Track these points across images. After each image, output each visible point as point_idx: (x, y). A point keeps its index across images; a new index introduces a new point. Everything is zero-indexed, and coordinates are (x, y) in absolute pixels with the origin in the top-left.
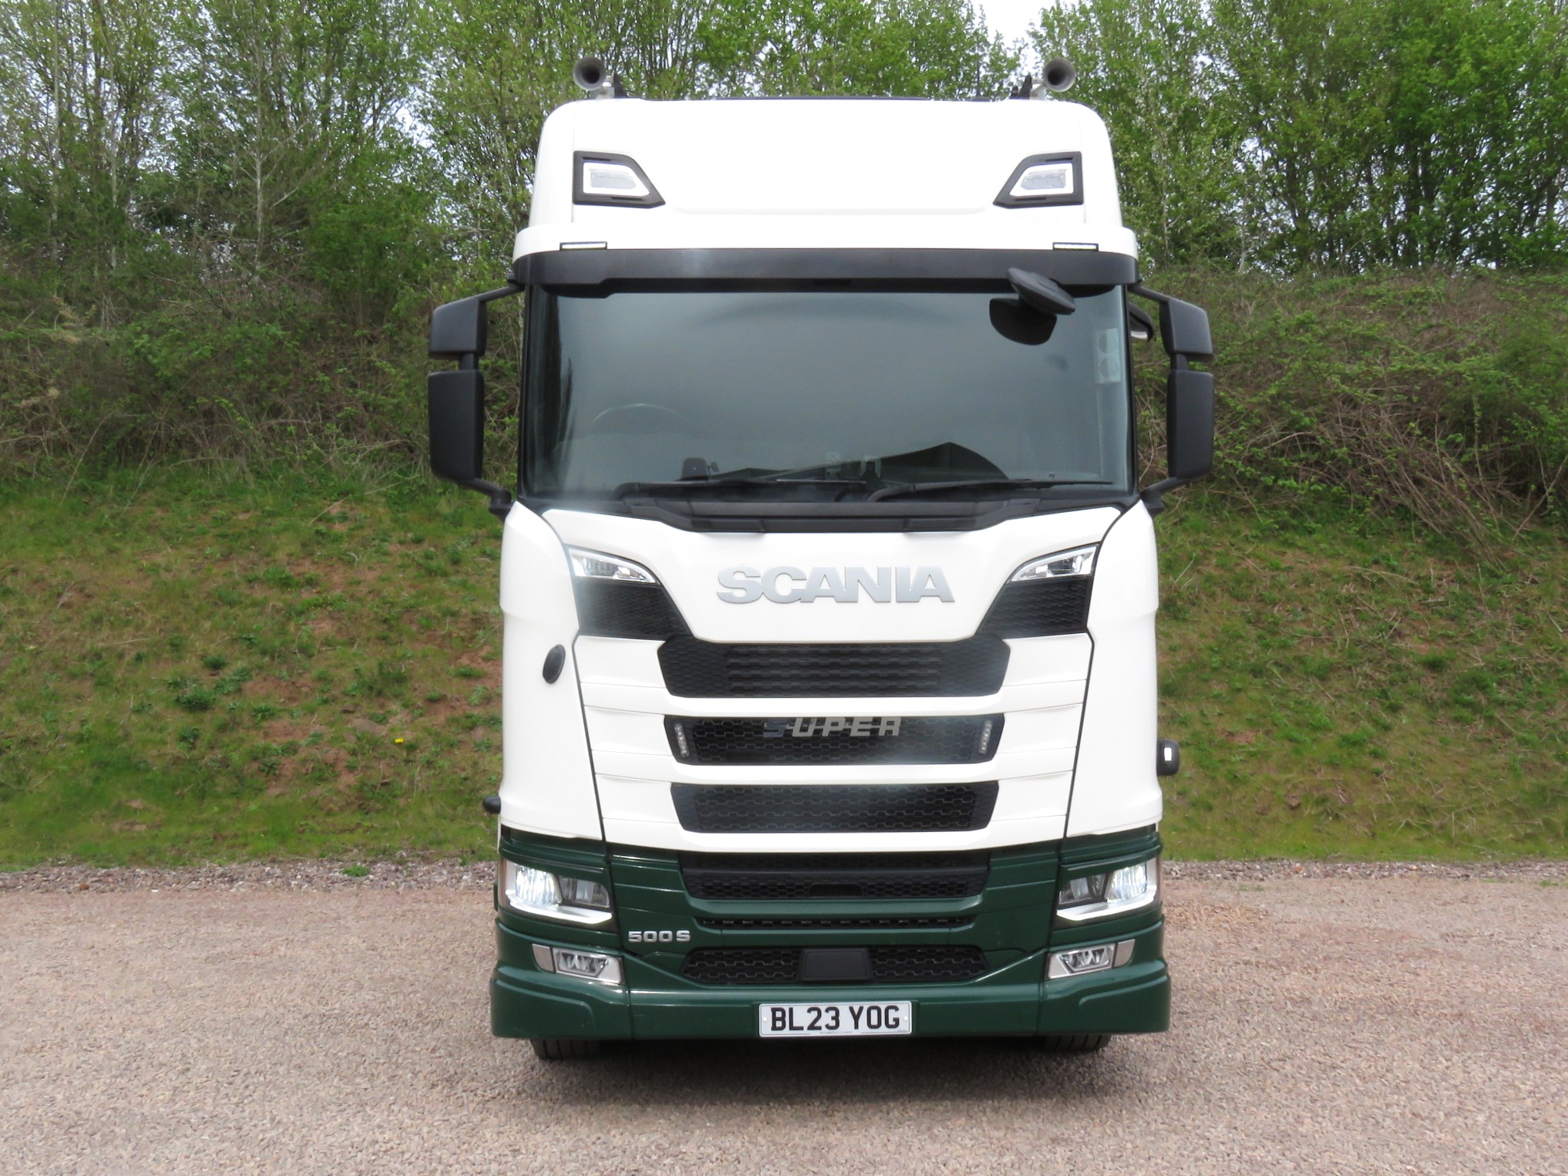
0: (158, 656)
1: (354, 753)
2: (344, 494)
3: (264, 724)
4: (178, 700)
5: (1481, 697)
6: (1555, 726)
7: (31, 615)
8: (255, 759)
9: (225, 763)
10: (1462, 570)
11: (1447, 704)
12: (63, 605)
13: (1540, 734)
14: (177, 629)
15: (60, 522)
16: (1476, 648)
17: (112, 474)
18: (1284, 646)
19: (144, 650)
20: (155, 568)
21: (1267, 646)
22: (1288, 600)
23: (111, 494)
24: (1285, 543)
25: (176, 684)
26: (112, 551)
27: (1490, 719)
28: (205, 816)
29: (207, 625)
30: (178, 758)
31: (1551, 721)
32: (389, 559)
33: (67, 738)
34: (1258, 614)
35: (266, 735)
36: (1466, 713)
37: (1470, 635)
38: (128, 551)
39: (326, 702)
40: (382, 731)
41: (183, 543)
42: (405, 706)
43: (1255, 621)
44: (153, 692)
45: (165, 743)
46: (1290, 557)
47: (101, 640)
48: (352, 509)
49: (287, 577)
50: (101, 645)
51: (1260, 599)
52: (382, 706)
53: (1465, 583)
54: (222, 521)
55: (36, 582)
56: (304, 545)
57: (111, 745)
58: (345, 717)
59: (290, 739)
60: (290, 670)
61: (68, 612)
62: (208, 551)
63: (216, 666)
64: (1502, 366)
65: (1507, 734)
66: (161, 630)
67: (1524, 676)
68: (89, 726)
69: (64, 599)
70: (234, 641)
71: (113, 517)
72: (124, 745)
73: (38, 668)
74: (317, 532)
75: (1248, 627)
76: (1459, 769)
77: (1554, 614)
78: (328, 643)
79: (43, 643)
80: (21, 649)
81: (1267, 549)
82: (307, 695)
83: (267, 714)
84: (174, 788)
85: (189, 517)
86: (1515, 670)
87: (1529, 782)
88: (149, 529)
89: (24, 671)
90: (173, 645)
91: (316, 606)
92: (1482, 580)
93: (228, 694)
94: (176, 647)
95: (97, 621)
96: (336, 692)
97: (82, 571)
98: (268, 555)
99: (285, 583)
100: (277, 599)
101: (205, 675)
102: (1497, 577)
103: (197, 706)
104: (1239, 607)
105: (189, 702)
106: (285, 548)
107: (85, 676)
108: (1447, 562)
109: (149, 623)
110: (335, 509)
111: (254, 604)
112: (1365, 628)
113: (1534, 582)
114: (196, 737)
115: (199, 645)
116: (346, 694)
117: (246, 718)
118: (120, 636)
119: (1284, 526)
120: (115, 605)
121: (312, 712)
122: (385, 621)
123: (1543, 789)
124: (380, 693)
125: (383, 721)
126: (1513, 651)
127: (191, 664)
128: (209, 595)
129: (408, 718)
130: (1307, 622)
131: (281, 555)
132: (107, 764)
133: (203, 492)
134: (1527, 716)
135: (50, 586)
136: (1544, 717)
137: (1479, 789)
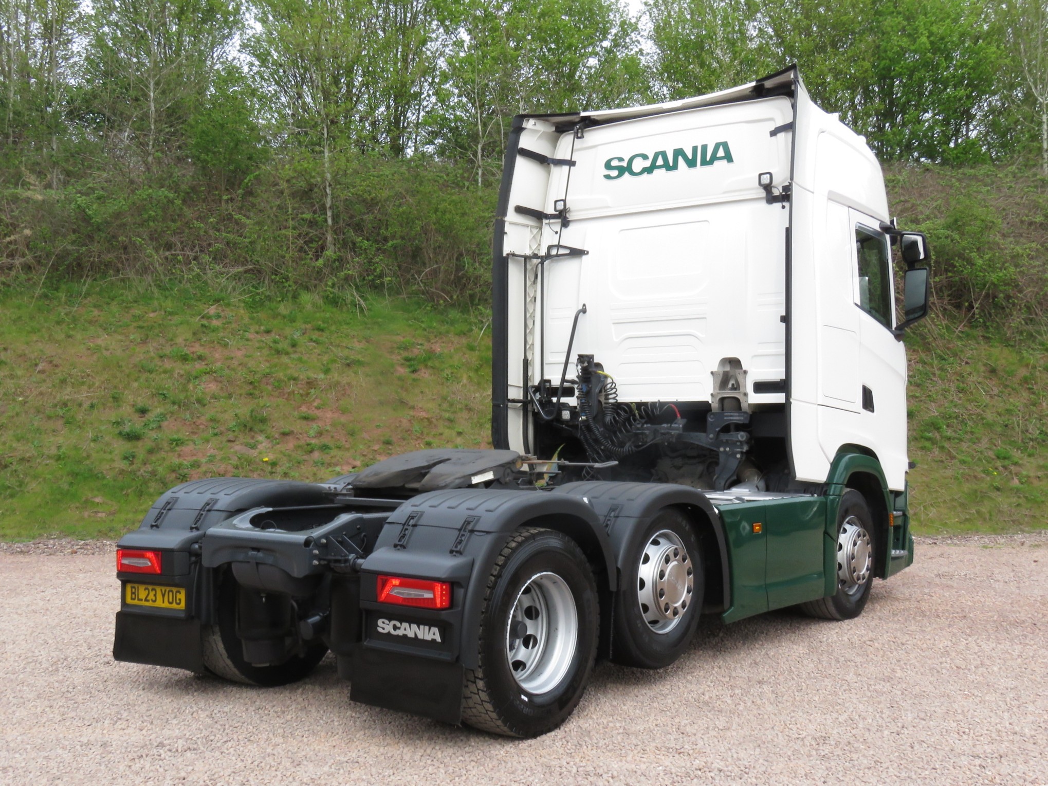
0: (104, 404)
1: (237, 467)
2: (217, 301)
3: (177, 448)
4: (120, 433)
5: (937, 434)
6: (981, 452)
7: (19, 378)
8: (174, 471)
9: (153, 473)
10: (923, 355)
11: (916, 439)
12: (39, 372)
13: (973, 457)
14: (116, 387)
15: (32, 318)
16: (933, 404)
17: (63, 287)
19: (95, 401)
20: (98, 348)
23: (63, 299)
25: (118, 423)
26: (69, 336)
27: (942, 448)
28: (143, 507)
29: (136, 385)
30: (123, 470)
31: (979, 450)
32: (250, 343)
33: (49, 457)
35: (179, 456)
36: (928, 444)
37: (929, 396)
38: (79, 337)
39: (216, 435)
40: (254, 453)
41: (115, 332)
42: (267, 437)
44: (103, 428)
45: (113, 461)
47: (66, 394)
48: (223, 311)
49: (186, 354)
50: (67, 397)
52: (253, 438)
53: (925, 363)
54: (140, 318)
55: (20, 356)
56: (194, 334)
57: (79, 462)
58: (229, 444)
59: (195, 458)
60: (192, 414)
61: (43, 376)
62: (132, 337)
63: (143, 412)
64: (948, 227)
65: (953, 458)
66: (105, 388)
67: (963, 421)
68: (63, 450)
69: (40, 367)
70: (153, 395)
71: (66, 314)
72: (88, 462)
73: (26, 413)
74: (203, 326)
76: (924, 479)
77: (979, 383)
78: (214, 397)
79: (28, 397)
80: (14, 400)
82: (203, 431)
83: (178, 442)
84: (122, 490)
85: (117, 315)
86: (956, 418)
87: (967, 487)
88: (91, 322)
89: (17, 414)
90: (114, 398)
91: (206, 373)
92: (936, 362)
93: (152, 429)
94: (115, 399)
95: (63, 382)
96: (223, 429)
97: (50, 350)
98: (172, 340)
99: (184, 359)
100: (180, 368)
101: (136, 417)
102: (944, 359)
103: (133, 437)
105: (128, 435)
106: (182, 336)
107: (59, 417)
108: (914, 351)
109: (97, 384)
110: (212, 310)
111: (165, 372)
113: (967, 363)
114: (134, 457)
115: (131, 398)
116: (229, 430)
117: (165, 445)
118: (79, 392)
120: (74, 372)
121: (208, 441)
122: (251, 383)
123: (976, 491)
124: (251, 429)
125: (253, 447)
126: (955, 406)
127: (126, 410)
128: (135, 366)
129: (270, 445)
131: (180, 340)
132: (77, 474)
133: (124, 298)
134: (964, 446)
135: (30, 359)
136: (975, 447)
137: (937, 491)
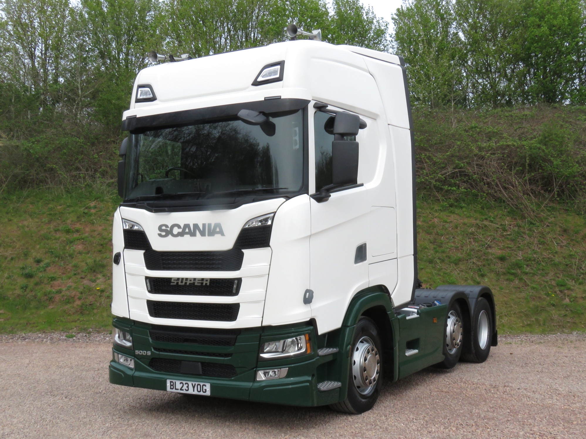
0: (19, 258)
1: (81, 293)
2: (96, 199)
3: (51, 283)
4: (22, 274)
5: (519, 271)
6: (547, 282)
8: (46, 295)
9: (35, 297)
10: (520, 222)
11: (505, 274)
13: (541, 285)
14: (27, 248)
16: (520, 252)
17: (17, 192)
18: (443, 252)
19: (14, 256)
20: (24, 226)
21: (437, 252)
22: (448, 234)
23: (15, 200)
24: (451, 212)
25: (23, 268)
26: (10, 220)
27: (521, 279)
28: (25, 316)
29: (38, 247)
30: (20, 295)
31: (546, 280)
32: (108, 222)
34: (435, 239)
35: (52, 286)
36: (512, 277)
37: (519, 247)
38: (15, 220)
39: (75, 274)
40: (93, 285)
41: (36, 217)
42: (104, 276)
43: (434, 242)
44: (15, 271)
45: (15, 289)
46: (453, 217)
48: (99, 204)
49: (69, 229)
51: (437, 234)
52: (95, 276)
53: (520, 227)
54: (51, 209)
56: (78, 217)
58: (81, 280)
59: (60, 288)
60: (65, 262)
62: (44, 220)
63: (38, 262)
64: (540, 142)
65: (527, 285)
66: (22, 249)
67: (537, 262)
70: (46, 253)
71: (13, 208)
74: (84, 212)
75: (431, 244)
76: (505, 299)
77: (554, 238)
78: (80, 253)
81: (443, 215)
82: (69, 272)
83: (53, 279)
84: (16, 306)
85: (40, 208)
86: (534, 260)
87: (532, 304)
88: (25, 212)
90: (24, 254)
91: (78, 239)
92: (527, 225)
93: (41, 272)
94: (26, 255)
96: (79, 271)
98: (64, 221)
99: (68, 232)
100: (64, 237)
101: (34, 265)
102: (533, 224)
103: (29, 276)
104: (428, 237)
106: (71, 218)
108: (515, 219)
109: (17, 246)
110: (92, 204)
111: (56, 239)
112: (476, 244)
113: (548, 226)
114: (27, 287)
115: (34, 254)
116: (82, 272)
117: (45, 281)
118: (7, 251)
119: (451, 206)
120: (6, 240)
121: (70, 278)
122: (102, 245)
123: (537, 307)
124: (94, 271)
125: (94, 281)
126: (535, 253)
127: (30, 260)
128: (41, 236)
129: (104, 280)
130: (454, 242)
131: (68, 221)
133: (47, 199)
134: (536, 278)
136: (543, 278)
137: (511, 307)
